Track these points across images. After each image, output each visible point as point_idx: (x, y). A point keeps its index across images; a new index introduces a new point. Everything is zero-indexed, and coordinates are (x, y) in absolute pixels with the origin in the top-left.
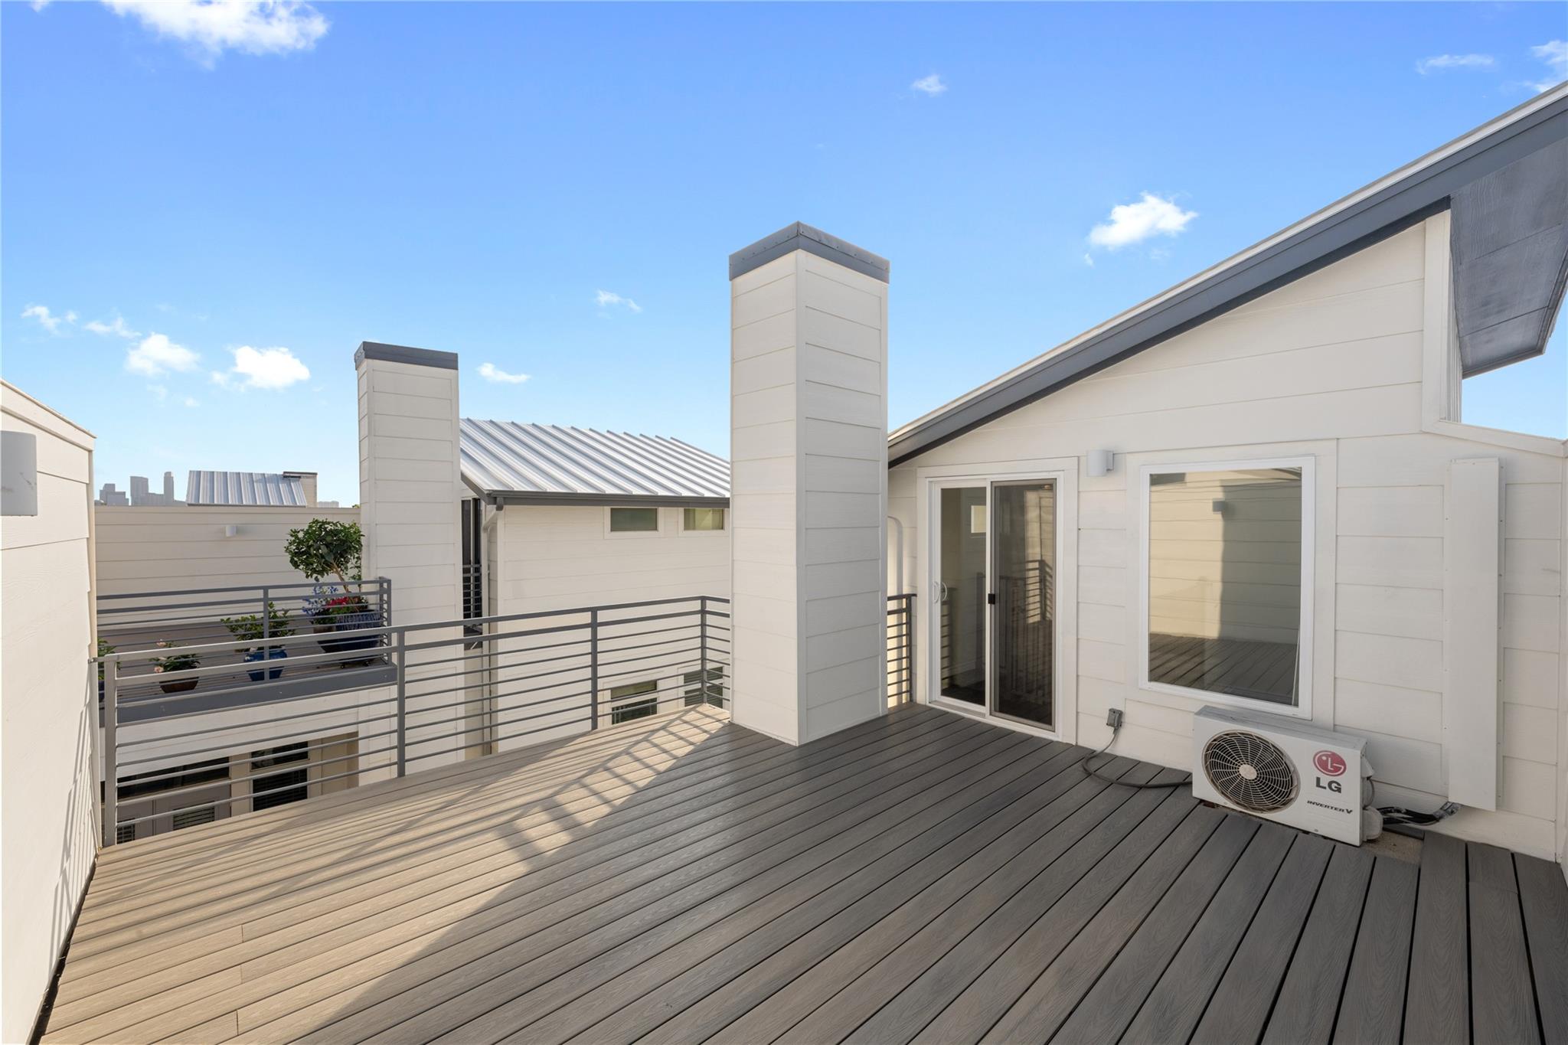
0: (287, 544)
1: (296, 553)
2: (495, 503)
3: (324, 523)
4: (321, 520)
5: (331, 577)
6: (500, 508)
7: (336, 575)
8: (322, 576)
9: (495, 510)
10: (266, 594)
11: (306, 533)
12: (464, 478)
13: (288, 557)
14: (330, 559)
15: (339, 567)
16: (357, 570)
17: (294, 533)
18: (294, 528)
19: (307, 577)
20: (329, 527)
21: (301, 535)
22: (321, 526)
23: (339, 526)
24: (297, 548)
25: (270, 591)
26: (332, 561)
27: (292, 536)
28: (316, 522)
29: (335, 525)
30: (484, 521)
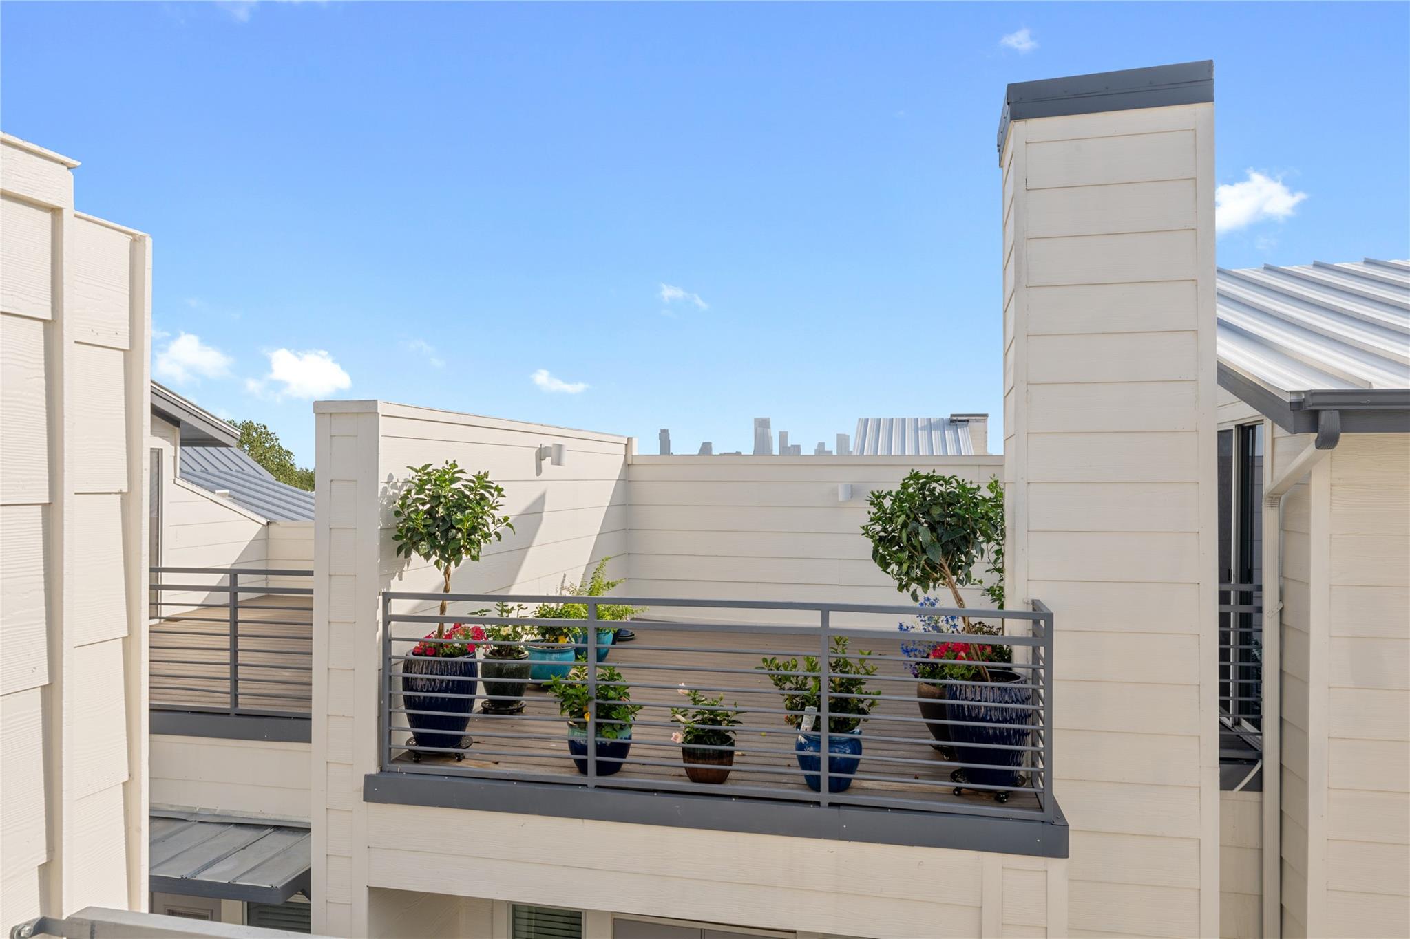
0: (866, 521)
1: (881, 539)
2: (1314, 427)
3: (930, 479)
4: (924, 473)
5: (942, 595)
6: (1328, 441)
7: (949, 591)
8: (926, 588)
9: (1312, 447)
10: (825, 619)
11: (898, 499)
12: (1229, 378)
13: (869, 544)
14: (939, 559)
15: (954, 573)
16: (996, 575)
17: (877, 499)
18: (876, 488)
19: (901, 588)
20: (939, 489)
21: (887, 503)
22: (924, 484)
23: (955, 484)
24: (885, 530)
25: (831, 613)
26: (943, 561)
27: (872, 503)
28: (915, 476)
29: (948, 482)
30: (1270, 478)
